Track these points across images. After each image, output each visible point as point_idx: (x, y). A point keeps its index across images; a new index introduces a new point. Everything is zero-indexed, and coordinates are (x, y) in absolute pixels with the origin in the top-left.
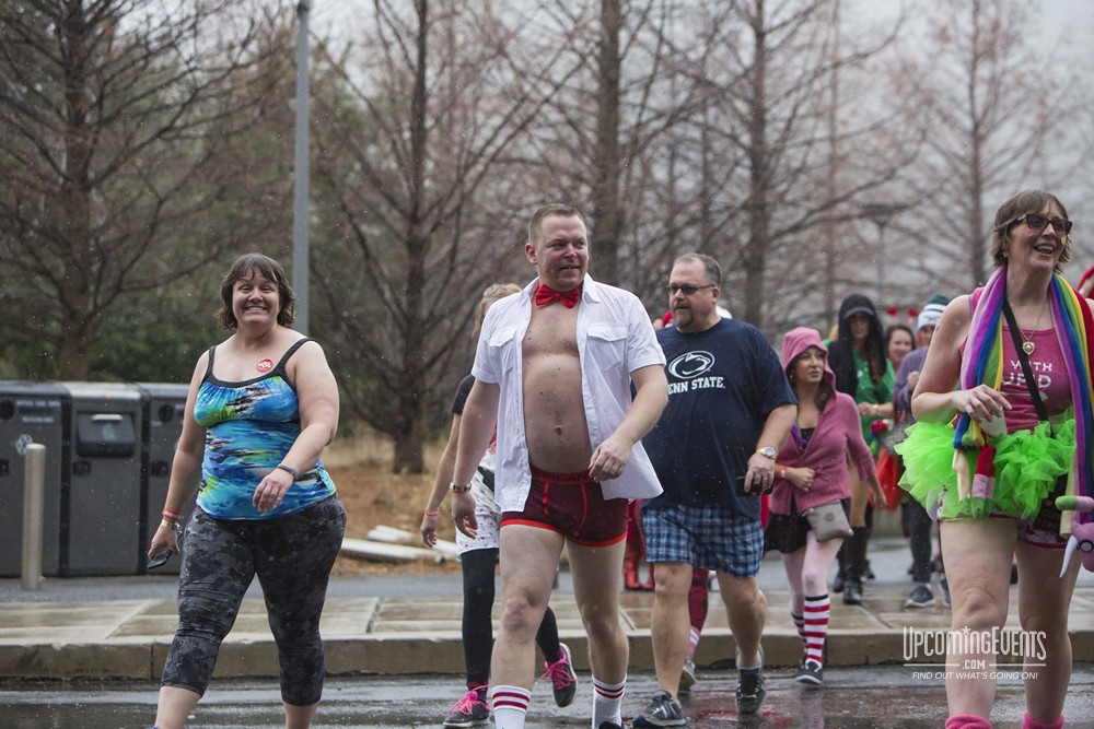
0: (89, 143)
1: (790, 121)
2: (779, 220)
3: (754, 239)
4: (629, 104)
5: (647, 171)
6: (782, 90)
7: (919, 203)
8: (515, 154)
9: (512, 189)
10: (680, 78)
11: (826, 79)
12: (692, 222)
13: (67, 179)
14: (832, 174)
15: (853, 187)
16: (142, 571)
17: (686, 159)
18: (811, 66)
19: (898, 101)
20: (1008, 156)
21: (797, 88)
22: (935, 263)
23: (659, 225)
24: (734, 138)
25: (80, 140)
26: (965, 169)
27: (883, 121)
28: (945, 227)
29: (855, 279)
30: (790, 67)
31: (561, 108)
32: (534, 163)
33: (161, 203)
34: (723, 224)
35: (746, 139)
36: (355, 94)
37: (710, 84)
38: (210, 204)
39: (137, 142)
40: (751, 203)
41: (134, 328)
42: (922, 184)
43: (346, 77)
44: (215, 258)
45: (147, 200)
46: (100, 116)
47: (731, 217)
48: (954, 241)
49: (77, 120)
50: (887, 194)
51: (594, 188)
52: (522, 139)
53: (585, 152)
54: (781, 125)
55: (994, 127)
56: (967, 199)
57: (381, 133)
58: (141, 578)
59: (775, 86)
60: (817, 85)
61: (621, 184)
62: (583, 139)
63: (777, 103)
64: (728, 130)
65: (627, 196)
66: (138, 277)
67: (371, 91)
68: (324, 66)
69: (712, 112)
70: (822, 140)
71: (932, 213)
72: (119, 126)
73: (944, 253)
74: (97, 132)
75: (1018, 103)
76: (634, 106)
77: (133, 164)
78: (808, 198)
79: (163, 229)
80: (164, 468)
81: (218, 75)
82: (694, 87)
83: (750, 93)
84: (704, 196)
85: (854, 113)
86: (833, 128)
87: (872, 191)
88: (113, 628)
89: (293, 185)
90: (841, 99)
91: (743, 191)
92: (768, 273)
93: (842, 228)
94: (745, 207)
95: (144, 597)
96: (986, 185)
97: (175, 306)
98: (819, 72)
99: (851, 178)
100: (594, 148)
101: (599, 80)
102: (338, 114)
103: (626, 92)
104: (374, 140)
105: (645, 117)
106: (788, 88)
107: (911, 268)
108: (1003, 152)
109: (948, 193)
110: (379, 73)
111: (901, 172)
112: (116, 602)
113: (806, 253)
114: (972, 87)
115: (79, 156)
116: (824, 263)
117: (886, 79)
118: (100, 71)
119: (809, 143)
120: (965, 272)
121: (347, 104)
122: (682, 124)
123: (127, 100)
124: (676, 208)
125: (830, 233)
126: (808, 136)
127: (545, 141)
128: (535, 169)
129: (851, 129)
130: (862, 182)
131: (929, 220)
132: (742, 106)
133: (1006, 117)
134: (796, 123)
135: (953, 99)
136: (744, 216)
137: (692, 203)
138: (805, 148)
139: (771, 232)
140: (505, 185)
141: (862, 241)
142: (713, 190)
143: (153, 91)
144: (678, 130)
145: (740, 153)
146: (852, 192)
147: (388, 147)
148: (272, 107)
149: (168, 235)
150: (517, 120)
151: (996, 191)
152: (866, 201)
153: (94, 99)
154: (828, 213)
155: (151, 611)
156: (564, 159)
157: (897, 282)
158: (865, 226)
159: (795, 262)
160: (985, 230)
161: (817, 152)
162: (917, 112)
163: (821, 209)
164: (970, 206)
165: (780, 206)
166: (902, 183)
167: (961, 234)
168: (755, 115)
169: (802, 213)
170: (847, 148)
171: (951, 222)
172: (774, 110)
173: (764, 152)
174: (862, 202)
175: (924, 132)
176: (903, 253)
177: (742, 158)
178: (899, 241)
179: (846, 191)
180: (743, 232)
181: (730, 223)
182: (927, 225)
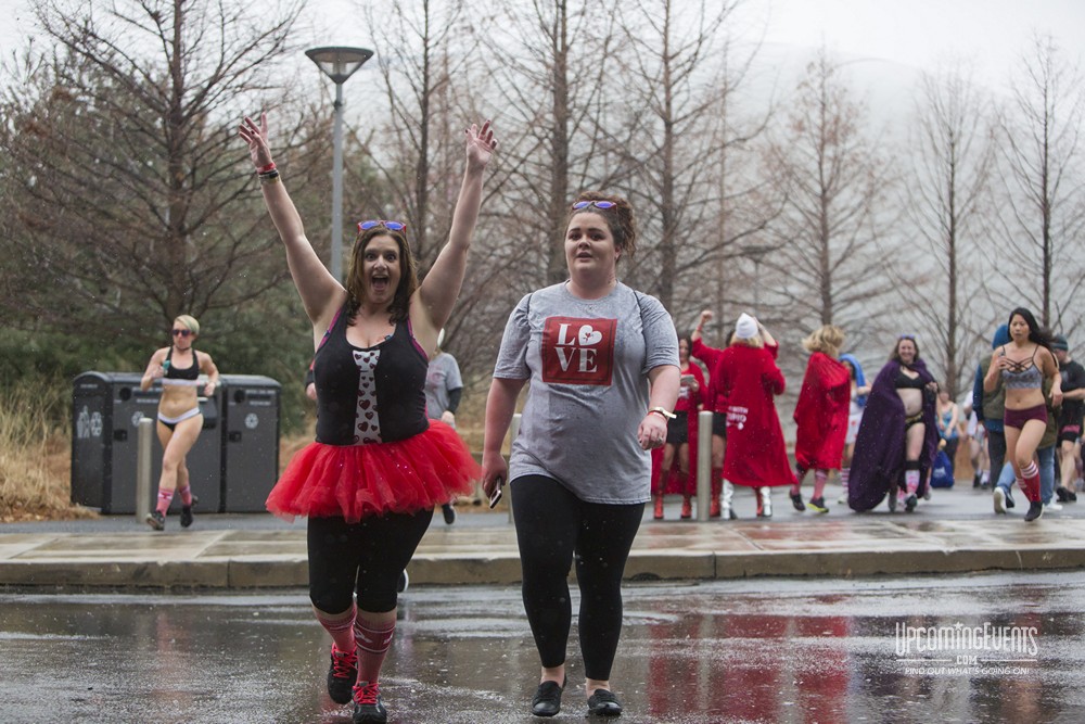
0: (185, 203)
1: (690, 186)
2: (681, 258)
3: (665, 271)
4: (574, 173)
6: (685, 164)
7: (783, 246)
8: (494, 210)
9: (490, 234)
10: (611, 155)
11: (716, 156)
13: (169, 228)
14: (722, 223)
15: (736, 234)
16: (222, 510)
18: (705, 147)
19: (768, 173)
20: (847, 213)
21: (696, 162)
22: (794, 289)
24: (651, 199)
25: (178, 200)
26: (817, 222)
27: (758, 186)
28: (802, 263)
29: (739, 301)
30: (690, 147)
31: (525, 176)
32: (506, 216)
33: (237, 244)
34: (644, 259)
35: (659, 199)
36: (376, 166)
37: (633, 159)
38: (271, 246)
39: (220, 201)
40: (663, 244)
41: (217, 336)
42: (785, 232)
43: (370, 154)
44: (274, 285)
45: (226, 244)
46: (193, 182)
47: (648, 255)
48: (809, 273)
49: (177, 185)
50: (761, 240)
51: (549, 234)
52: (498, 200)
53: (543, 208)
54: (684, 189)
55: (837, 192)
56: (818, 244)
57: (396, 195)
58: (222, 515)
59: (679, 161)
60: (710, 161)
62: (542, 200)
63: (681, 173)
64: (646, 193)
66: (220, 299)
67: (388, 165)
68: (355, 147)
69: (635, 179)
70: (713, 200)
71: (793, 253)
72: (206, 190)
73: (800, 281)
74: (191, 194)
75: (854, 175)
76: (578, 175)
77: (216, 217)
78: (704, 241)
79: (237, 263)
80: (237, 436)
81: (279, 152)
82: (621, 162)
83: (662, 167)
85: (736, 181)
86: (722, 192)
87: (750, 237)
88: (201, 550)
89: (331, 231)
90: (727, 170)
91: (657, 237)
92: (675, 296)
93: (728, 264)
94: (658, 248)
95: (224, 528)
96: (831, 234)
97: (246, 319)
98: (711, 151)
99: (736, 227)
100: (549, 206)
101: (552, 156)
102: (365, 181)
103: (571, 166)
104: (390, 200)
105: (585, 184)
106: (689, 162)
107: (779, 293)
108: (843, 210)
109: (804, 238)
110: (395, 152)
112: (203, 532)
113: (702, 281)
114: (820, 164)
115: (178, 212)
116: (716, 289)
117: (760, 157)
118: (192, 151)
119: (704, 202)
120: (816, 296)
121: (371, 174)
123: (213, 170)
125: (720, 267)
126: (704, 197)
127: (513, 200)
128: (507, 220)
129: (735, 192)
130: (742, 231)
131: (791, 259)
132: (654, 174)
133: (846, 185)
134: (694, 188)
135: (808, 172)
136: (658, 254)
138: (701, 205)
139: (677, 266)
140: (485, 232)
141: (742, 273)
143: (231, 164)
145: (655, 209)
146: (736, 238)
147: (400, 205)
148: (316, 175)
149: (241, 268)
150: (494, 185)
151: (838, 237)
152: (747, 244)
153: (189, 170)
154: (718, 252)
155: (228, 539)
156: (528, 213)
157: (768, 303)
158: (745, 262)
159: (694, 288)
160: (831, 266)
161: (710, 209)
162: (782, 181)
163: (713, 250)
164: (821, 249)
165: (683, 247)
166: (771, 231)
167: (814, 269)
168: (665, 182)
169: (700, 253)
170: (732, 205)
171: (806, 260)
172: (679, 178)
173: (672, 209)
174: (743, 245)
175: (786, 195)
176: (772, 282)
177: (656, 213)
178: (770, 273)
179: (731, 237)
180: (657, 266)
181: (648, 259)
182: (789, 262)
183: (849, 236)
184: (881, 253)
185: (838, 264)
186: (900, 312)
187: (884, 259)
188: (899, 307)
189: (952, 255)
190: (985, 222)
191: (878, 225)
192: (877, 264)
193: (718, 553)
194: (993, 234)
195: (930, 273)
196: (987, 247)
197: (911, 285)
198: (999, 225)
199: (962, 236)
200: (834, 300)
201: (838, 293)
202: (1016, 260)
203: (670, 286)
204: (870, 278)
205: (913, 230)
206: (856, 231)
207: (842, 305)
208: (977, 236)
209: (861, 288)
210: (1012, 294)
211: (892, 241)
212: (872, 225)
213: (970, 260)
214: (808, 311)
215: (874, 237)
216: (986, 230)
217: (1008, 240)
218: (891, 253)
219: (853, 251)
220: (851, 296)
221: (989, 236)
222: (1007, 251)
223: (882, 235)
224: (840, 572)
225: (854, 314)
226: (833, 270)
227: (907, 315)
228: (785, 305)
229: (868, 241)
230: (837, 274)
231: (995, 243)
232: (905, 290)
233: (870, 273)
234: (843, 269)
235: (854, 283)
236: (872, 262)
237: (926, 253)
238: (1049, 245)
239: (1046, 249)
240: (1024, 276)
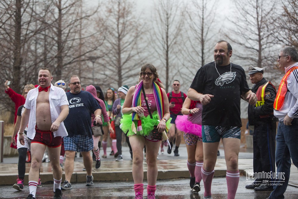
1: (68, 33)
2: (65, 61)
3: (59, 66)
4: (23, 28)
5: (29, 47)
6: (66, 25)
7: (103, 56)
10: (38, 21)
11: (78, 22)
12: (41, 61)
14: (80, 48)
15: (85, 52)
17: (40, 44)
18: (74, 19)
19: (98, 29)
20: (128, 44)
21: (70, 25)
22: (108, 73)
23: (32, 62)
24: (53, 38)
26: (116, 47)
27: (94, 34)
28: (111, 63)
29: (87, 77)
30: (68, 19)
31: (5, 29)
34: (50, 61)
35: (56, 39)
37: (46, 23)
40: (58, 56)
42: (104, 51)
48: (113, 67)
50: (95, 54)
51: (14, 52)
53: (11, 42)
54: (66, 35)
55: (124, 36)
56: (117, 55)
59: (64, 24)
60: (76, 24)
61: (22, 51)
62: (11, 39)
63: (65, 29)
64: (51, 36)
65: (24, 54)
69: (47, 31)
70: (77, 39)
71: (107, 59)
73: (110, 70)
75: (130, 30)
76: (25, 29)
78: (73, 55)
82: (42, 24)
83: (57, 26)
84: (45, 54)
85: (86, 32)
86: (80, 36)
87: (91, 53)
90: (82, 28)
91: (56, 53)
93: (82, 63)
94: (56, 57)
96: (122, 52)
98: (76, 20)
99: (85, 49)
100: (14, 41)
101: (15, 22)
103: (23, 25)
105: (28, 32)
106: (68, 25)
107: (102, 74)
108: (126, 43)
109: (112, 53)
111: (99, 48)
113: (73, 70)
114: (118, 25)
116: (78, 73)
117: (95, 23)
120: (116, 75)
122: (39, 34)
124: (37, 57)
125: (80, 65)
126: (73, 38)
129: (85, 36)
130: (88, 51)
131: (106, 61)
132: (55, 29)
133: (127, 33)
134: (70, 34)
135: (113, 28)
136: (56, 60)
137: (41, 56)
138: (72, 41)
141: (88, 66)
142: (47, 52)
144: (38, 36)
145: (55, 42)
146: (85, 54)
151: (125, 53)
152: (90, 56)
154: (79, 59)
156: (6, 44)
157: (98, 78)
158: (89, 63)
160: (122, 64)
161: (76, 42)
162: (103, 32)
163: (77, 58)
164: (118, 57)
165: (66, 57)
166: (99, 51)
167: (115, 65)
168: (58, 32)
169: (72, 59)
170: (84, 41)
171: (112, 61)
172: (64, 31)
173: (61, 42)
174: (88, 56)
175: (105, 37)
176: (99, 70)
177: (55, 44)
178: (98, 67)
179: (83, 53)
180: (55, 64)
181: (52, 61)
182: (106, 62)
183: (128, 53)
184: (140, 59)
185: (124, 63)
187: (142, 61)
189: (167, 60)
190: (180, 48)
191: (140, 49)
192: (139, 63)
193: (78, 173)
194: (183, 52)
195: (159, 66)
196: (180, 57)
198: (185, 49)
199: (171, 52)
200: (123, 77)
201: (124, 74)
202: (191, 62)
203: (60, 72)
204: (136, 68)
205: (153, 50)
206: (131, 51)
207: (126, 78)
208: (177, 53)
209: (133, 72)
210: (190, 74)
211: (145, 54)
212: (137, 49)
213: (174, 62)
214: (113, 81)
215: (138, 53)
216: (180, 50)
217: (188, 54)
218: (144, 59)
219: (130, 58)
220: (129, 75)
221: (181, 53)
222: (188, 59)
223: (141, 52)
224: (124, 179)
225: (130, 82)
226: (122, 66)
228: (104, 79)
229: (136, 54)
230: (124, 67)
231: (183, 55)
233: (136, 67)
234: (126, 65)
235: (130, 70)
236: (137, 63)
237: (157, 59)
238: (204, 56)
239: (202, 58)
240: (194, 68)
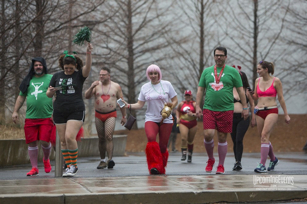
2: (48, 27)
3: (38, 35)
7: (106, 21)
14: (71, 7)
15: (79, 14)
22: (112, 45)
26: (125, 7)
28: (117, 30)
40: (36, 20)
42: (107, 13)
47: (28, 25)
48: (121, 37)
50: (93, 17)
56: (125, 19)
71: (112, 25)
73: (116, 41)
78: (60, 18)
84: (16, 16)
91: (33, 15)
92: (44, 49)
94: (33, 21)
96: (133, 14)
107: (103, 47)
109: (118, 16)
111: (98, 8)
113: (59, 41)
116: (67, 45)
120: (124, 49)
124: (4, 21)
125: (69, 32)
130: (82, 12)
131: (110, 28)
136: (34, 25)
139: (45, 32)
142: (20, 14)
146: (78, 16)
151: (137, 16)
152: (85, 20)
154: (69, 24)
157: (97, 53)
159: (55, 44)
160: (133, 32)
163: (66, 22)
164: (127, 22)
165: (49, 21)
166: (99, 12)
167: (124, 34)
169: (58, 24)
171: (119, 29)
174: (82, 20)
176: (100, 41)
177: (32, 1)
178: (98, 36)
180: (33, 31)
181: (27, 28)
182: (109, 30)
183: (143, 15)
184: (161, 25)
185: (137, 31)
186: (172, 58)
187: (164, 28)
188: (171, 56)
189: (202, 26)
190: (221, 8)
191: (160, 9)
192: (159, 31)
194: (225, 14)
195: (189, 36)
196: (222, 22)
197: (179, 43)
198: (229, 9)
199: (207, 15)
200: (135, 51)
201: (137, 48)
202: (238, 29)
203: (41, 44)
204: (155, 39)
205: (180, 12)
206: (147, 13)
207: (139, 54)
208: (216, 15)
209: (150, 45)
210: (236, 48)
211: (168, 18)
212: (156, 9)
213: (212, 29)
214: (120, 57)
215: (158, 16)
216: (221, 12)
218: (167, 25)
219: (145, 24)
220: (144, 49)
221: (223, 15)
222: (233, 24)
223: (162, 15)
225: (146, 59)
226: (134, 35)
227: (176, 60)
228: (106, 55)
229: (154, 18)
230: (136, 37)
231: (226, 19)
232: (175, 46)
233: (155, 37)
234: (140, 34)
235: (146, 42)
236: (156, 30)
237: (188, 25)
238: (257, 21)
239: (255, 23)
240: (243, 38)
